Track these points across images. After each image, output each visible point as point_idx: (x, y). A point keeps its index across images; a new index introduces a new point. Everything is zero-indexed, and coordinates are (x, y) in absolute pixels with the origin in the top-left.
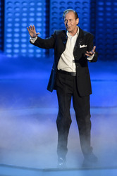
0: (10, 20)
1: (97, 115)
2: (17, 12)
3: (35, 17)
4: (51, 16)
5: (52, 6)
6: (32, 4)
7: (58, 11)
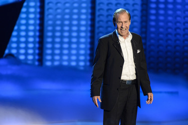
0: (50, 22)
2: (58, 14)
3: (79, 19)
4: (97, 19)
5: (98, 7)
6: (76, 5)
7: (105, 13)
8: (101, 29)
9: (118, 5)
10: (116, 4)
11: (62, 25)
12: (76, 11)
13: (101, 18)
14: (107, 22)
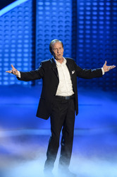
1: (81, 136)
3: (23, 48)
4: (37, 48)
6: (20, 37)
7: (43, 43)
8: (40, 55)
9: (53, 36)
10: (52, 36)
11: (10, 53)
12: (20, 41)
13: (41, 46)
14: (45, 50)
